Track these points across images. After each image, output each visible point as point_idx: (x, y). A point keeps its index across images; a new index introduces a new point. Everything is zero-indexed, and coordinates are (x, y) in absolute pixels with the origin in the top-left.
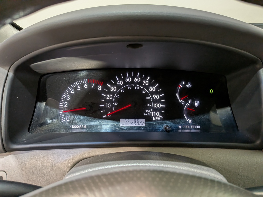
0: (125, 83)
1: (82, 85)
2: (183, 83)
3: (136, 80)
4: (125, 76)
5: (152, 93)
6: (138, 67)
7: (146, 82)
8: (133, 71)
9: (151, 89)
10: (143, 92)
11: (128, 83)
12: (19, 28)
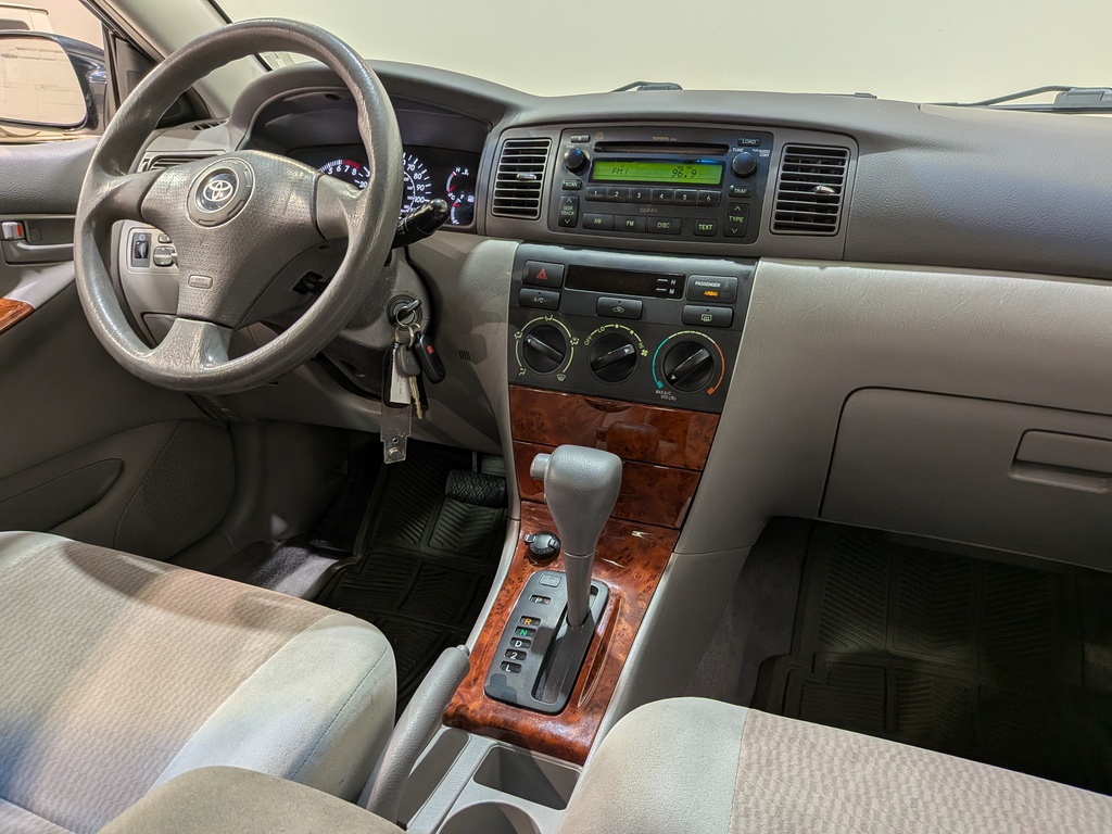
1: (335, 168)
2: (458, 170)
5: (416, 182)
7: (411, 166)
9: (417, 176)
10: (406, 180)
12: (269, 69)
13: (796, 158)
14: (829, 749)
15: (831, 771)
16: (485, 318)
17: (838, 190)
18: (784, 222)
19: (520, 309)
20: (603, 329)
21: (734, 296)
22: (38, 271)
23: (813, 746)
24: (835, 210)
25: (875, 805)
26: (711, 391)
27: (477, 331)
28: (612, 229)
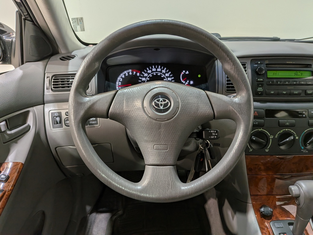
0: (152, 72)
1: (129, 73)
2: (184, 71)
3: (158, 70)
4: (152, 68)
5: (167, 77)
6: (160, 62)
7: (164, 71)
8: (156, 64)
9: (167, 75)
10: (162, 76)
11: (154, 72)
20: (282, 131)
28: (278, 94)
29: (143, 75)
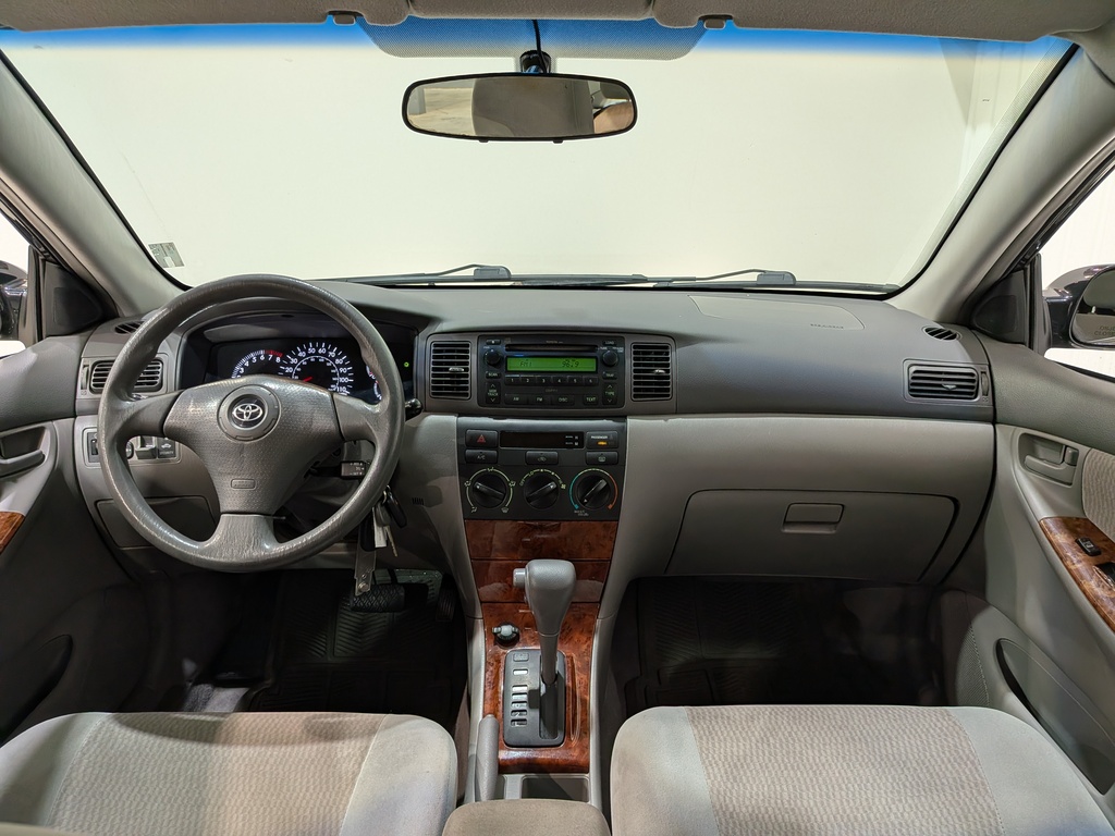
0: (308, 355)
1: (258, 357)
3: (320, 351)
4: (308, 347)
5: (339, 366)
6: (324, 335)
7: (332, 354)
8: (317, 341)
9: (337, 361)
10: (328, 364)
11: (312, 354)
13: (641, 352)
14: (737, 717)
15: (744, 729)
16: (438, 474)
17: (668, 371)
18: (639, 393)
19: (466, 466)
20: (532, 473)
21: (618, 443)
22: (15, 481)
23: (728, 718)
24: (668, 384)
25: (772, 741)
26: (610, 507)
27: (432, 483)
28: (528, 403)
29: (289, 360)
